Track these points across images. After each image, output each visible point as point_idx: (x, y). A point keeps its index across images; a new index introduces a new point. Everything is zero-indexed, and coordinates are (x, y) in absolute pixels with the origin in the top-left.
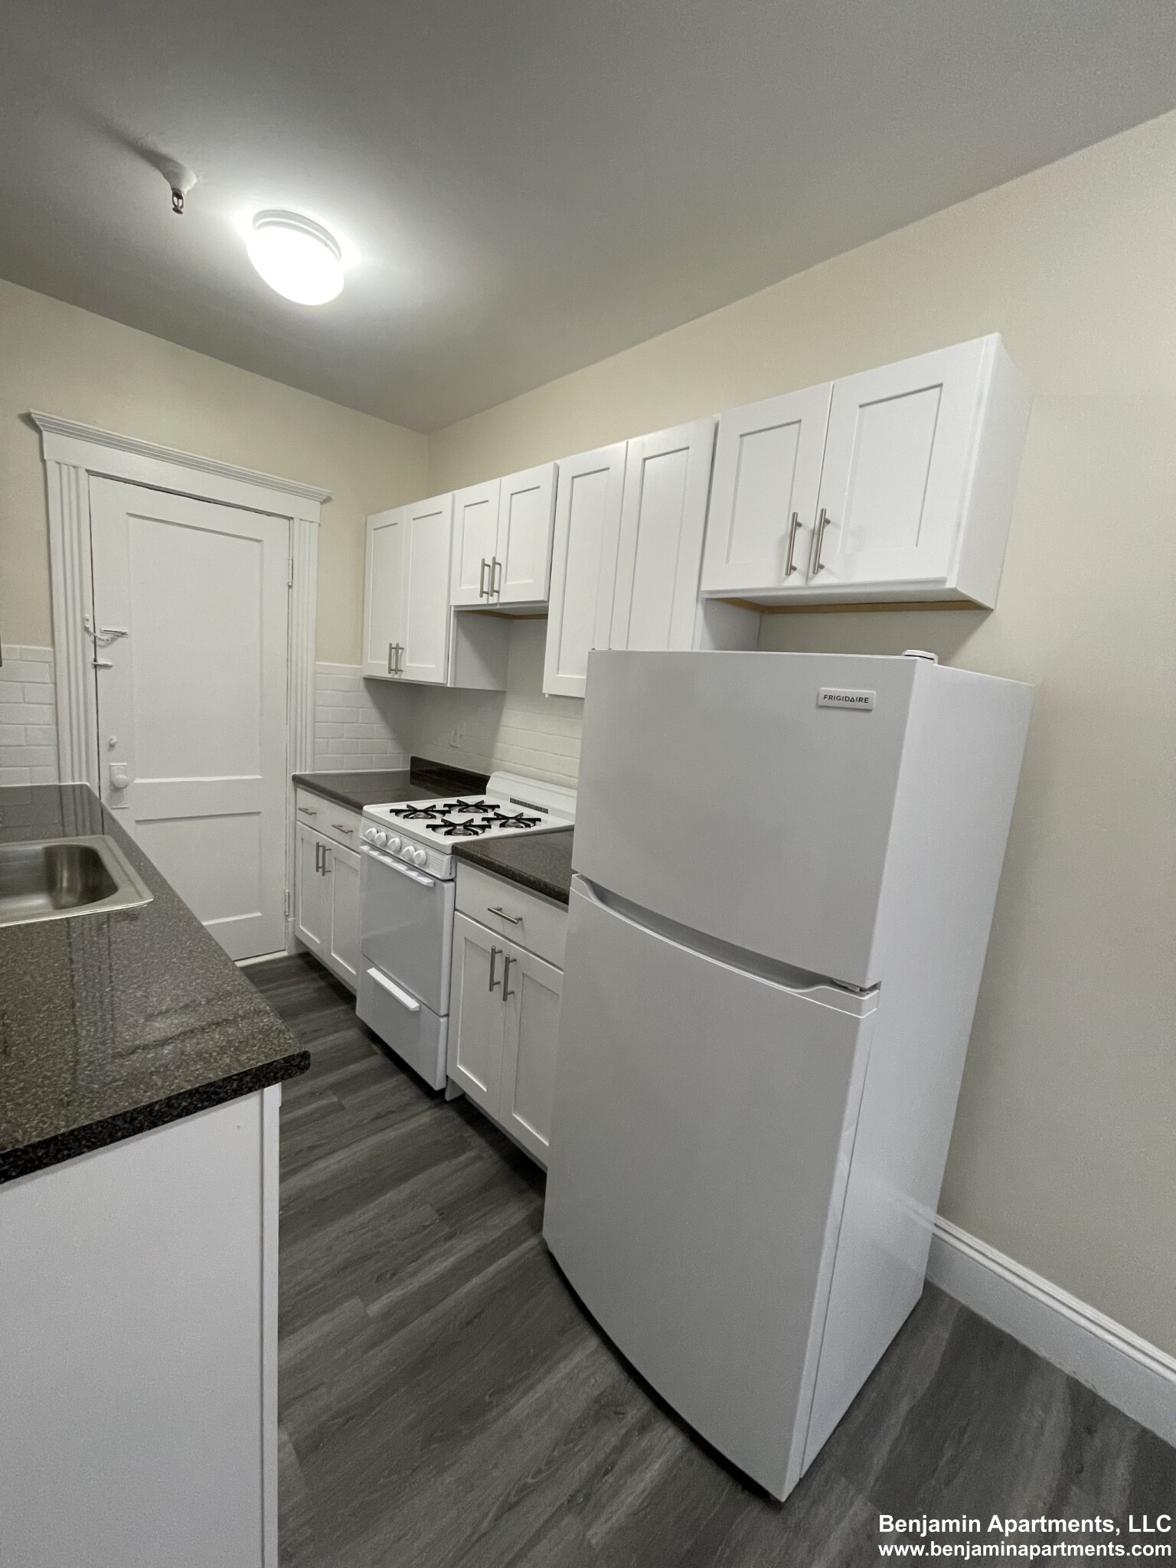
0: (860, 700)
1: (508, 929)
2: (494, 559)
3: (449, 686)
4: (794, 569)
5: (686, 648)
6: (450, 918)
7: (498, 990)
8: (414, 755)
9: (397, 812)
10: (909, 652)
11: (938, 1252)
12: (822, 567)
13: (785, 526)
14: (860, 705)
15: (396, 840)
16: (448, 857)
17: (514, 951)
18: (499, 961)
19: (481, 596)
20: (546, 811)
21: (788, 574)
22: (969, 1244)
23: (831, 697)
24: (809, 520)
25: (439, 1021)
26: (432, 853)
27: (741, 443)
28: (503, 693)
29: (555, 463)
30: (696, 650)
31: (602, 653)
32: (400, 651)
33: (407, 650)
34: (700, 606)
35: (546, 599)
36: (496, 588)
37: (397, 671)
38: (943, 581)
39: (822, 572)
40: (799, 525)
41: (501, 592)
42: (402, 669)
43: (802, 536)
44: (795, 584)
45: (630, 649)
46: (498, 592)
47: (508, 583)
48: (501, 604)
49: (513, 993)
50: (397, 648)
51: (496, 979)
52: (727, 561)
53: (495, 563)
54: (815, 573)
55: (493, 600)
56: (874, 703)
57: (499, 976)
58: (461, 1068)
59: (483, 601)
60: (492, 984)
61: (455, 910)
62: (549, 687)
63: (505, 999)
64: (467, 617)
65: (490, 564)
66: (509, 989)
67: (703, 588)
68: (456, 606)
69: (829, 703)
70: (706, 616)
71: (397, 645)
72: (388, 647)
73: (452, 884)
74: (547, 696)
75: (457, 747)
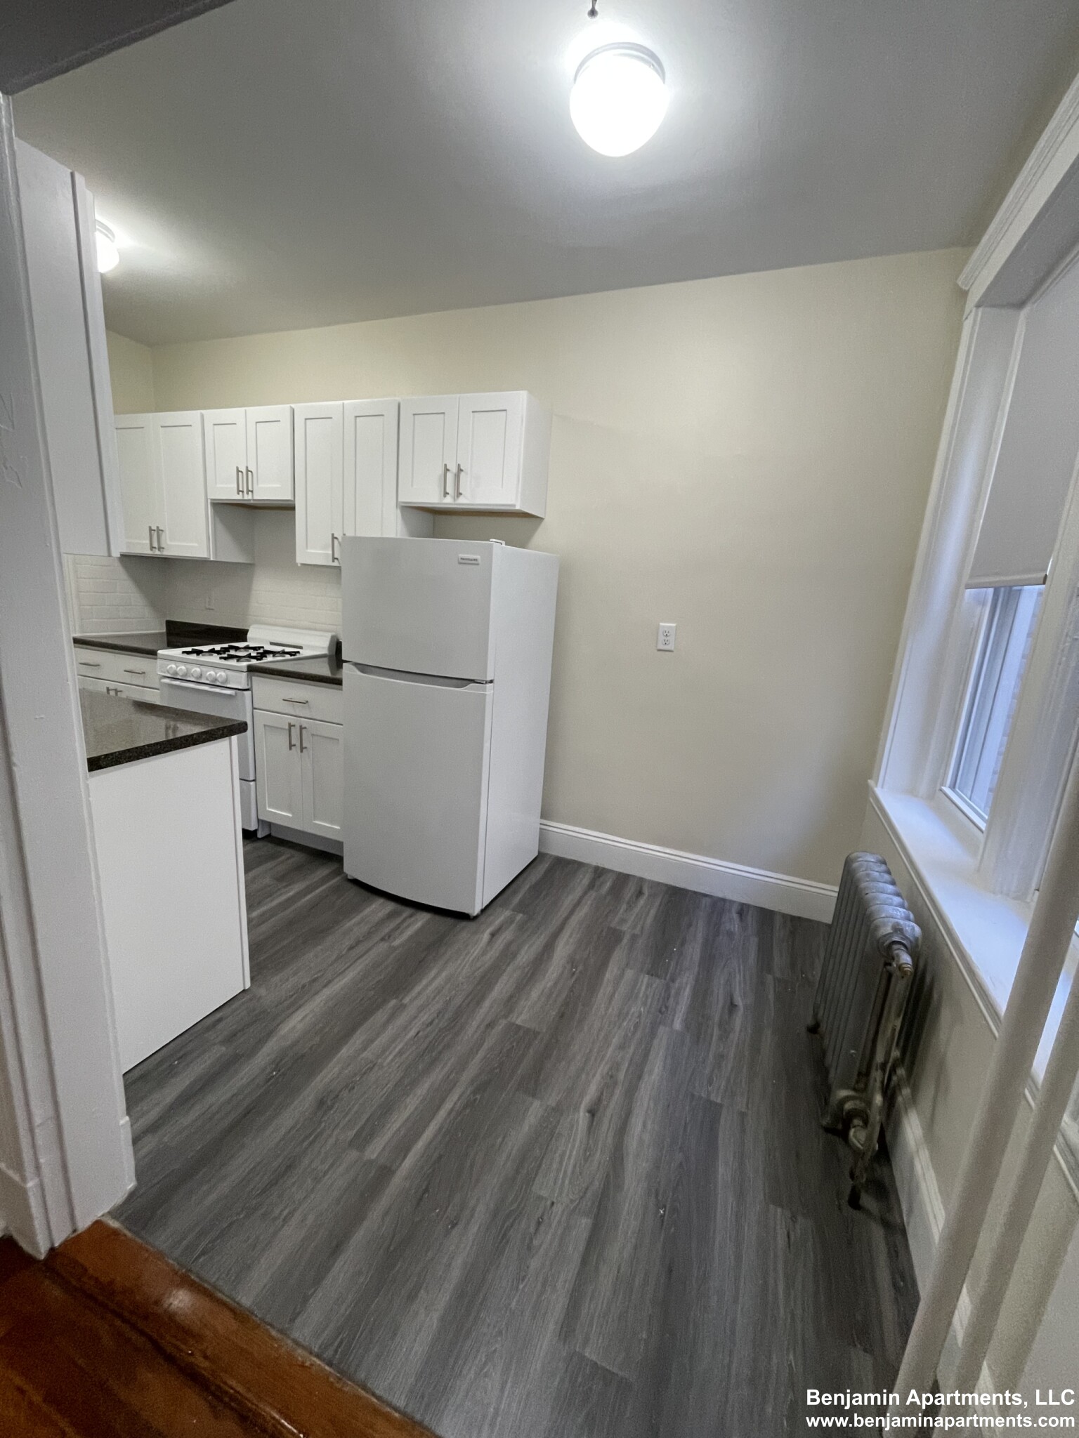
0: (475, 560)
1: (299, 710)
2: (247, 467)
3: (212, 559)
4: (448, 494)
5: (393, 535)
6: (251, 713)
7: (296, 750)
8: (168, 619)
9: (188, 653)
10: (491, 540)
11: (543, 836)
12: (461, 494)
13: (441, 471)
14: (474, 562)
15: (197, 670)
16: (245, 674)
17: (304, 722)
18: (295, 732)
19: (238, 494)
20: (301, 648)
21: (445, 496)
22: (559, 828)
23: (463, 559)
24: (454, 469)
25: (250, 785)
26: (229, 673)
27: (414, 419)
28: (252, 565)
29: (291, 407)
30: (399, 537)
31: (350, 538)
32: (160, 532)
33: (167, 532)
34: (399, 511)
35: (292, 499)
36: (250, 489)
37: (160, 548)
38: (514, 506)
39: (461, 497)
40: (448, 470)
41: (254, 492)
42: (163, 546)
43: (450, 476)
44: (448, 502)
45: (358, 535)
46: (252, 492)
47: (260, 486)
48: (254, 500)
49: (306, 748)
50: (158, 530)
51: (293, 743)
52: (412, 485)
53: (248, 471)
54: (458, 497)
55: (248, 497)
56: (480, 561)
57: (295, 741)
58: (270, 810)
59: (239, 497)
60: (291, 746)
61: (254, 708)
62: (300, 559)
63: (302, 751)
64: (221, 507)
65: (244, 471)
66: (304, 745)
67: (399, 500)
68: (212, 499)
69: (464, 562)
70: (403, 515)
71: (158, 527)
72: (148, 529)
73: (249, 692)
74: (299, 565)
75: (212, 609)
